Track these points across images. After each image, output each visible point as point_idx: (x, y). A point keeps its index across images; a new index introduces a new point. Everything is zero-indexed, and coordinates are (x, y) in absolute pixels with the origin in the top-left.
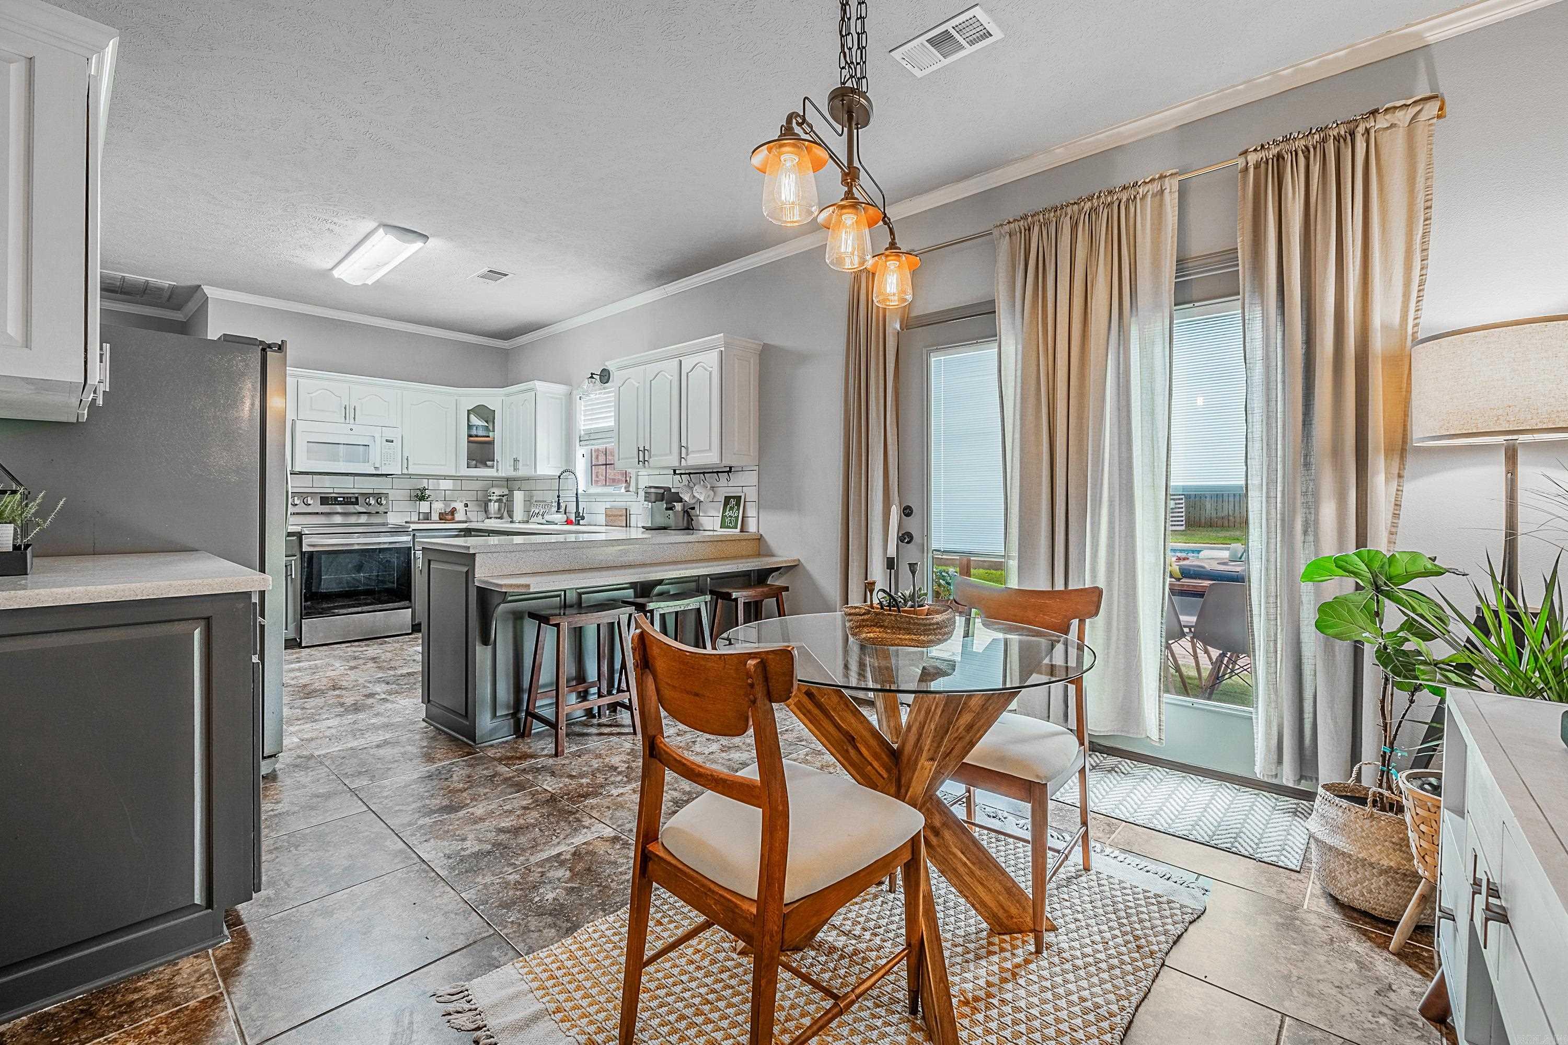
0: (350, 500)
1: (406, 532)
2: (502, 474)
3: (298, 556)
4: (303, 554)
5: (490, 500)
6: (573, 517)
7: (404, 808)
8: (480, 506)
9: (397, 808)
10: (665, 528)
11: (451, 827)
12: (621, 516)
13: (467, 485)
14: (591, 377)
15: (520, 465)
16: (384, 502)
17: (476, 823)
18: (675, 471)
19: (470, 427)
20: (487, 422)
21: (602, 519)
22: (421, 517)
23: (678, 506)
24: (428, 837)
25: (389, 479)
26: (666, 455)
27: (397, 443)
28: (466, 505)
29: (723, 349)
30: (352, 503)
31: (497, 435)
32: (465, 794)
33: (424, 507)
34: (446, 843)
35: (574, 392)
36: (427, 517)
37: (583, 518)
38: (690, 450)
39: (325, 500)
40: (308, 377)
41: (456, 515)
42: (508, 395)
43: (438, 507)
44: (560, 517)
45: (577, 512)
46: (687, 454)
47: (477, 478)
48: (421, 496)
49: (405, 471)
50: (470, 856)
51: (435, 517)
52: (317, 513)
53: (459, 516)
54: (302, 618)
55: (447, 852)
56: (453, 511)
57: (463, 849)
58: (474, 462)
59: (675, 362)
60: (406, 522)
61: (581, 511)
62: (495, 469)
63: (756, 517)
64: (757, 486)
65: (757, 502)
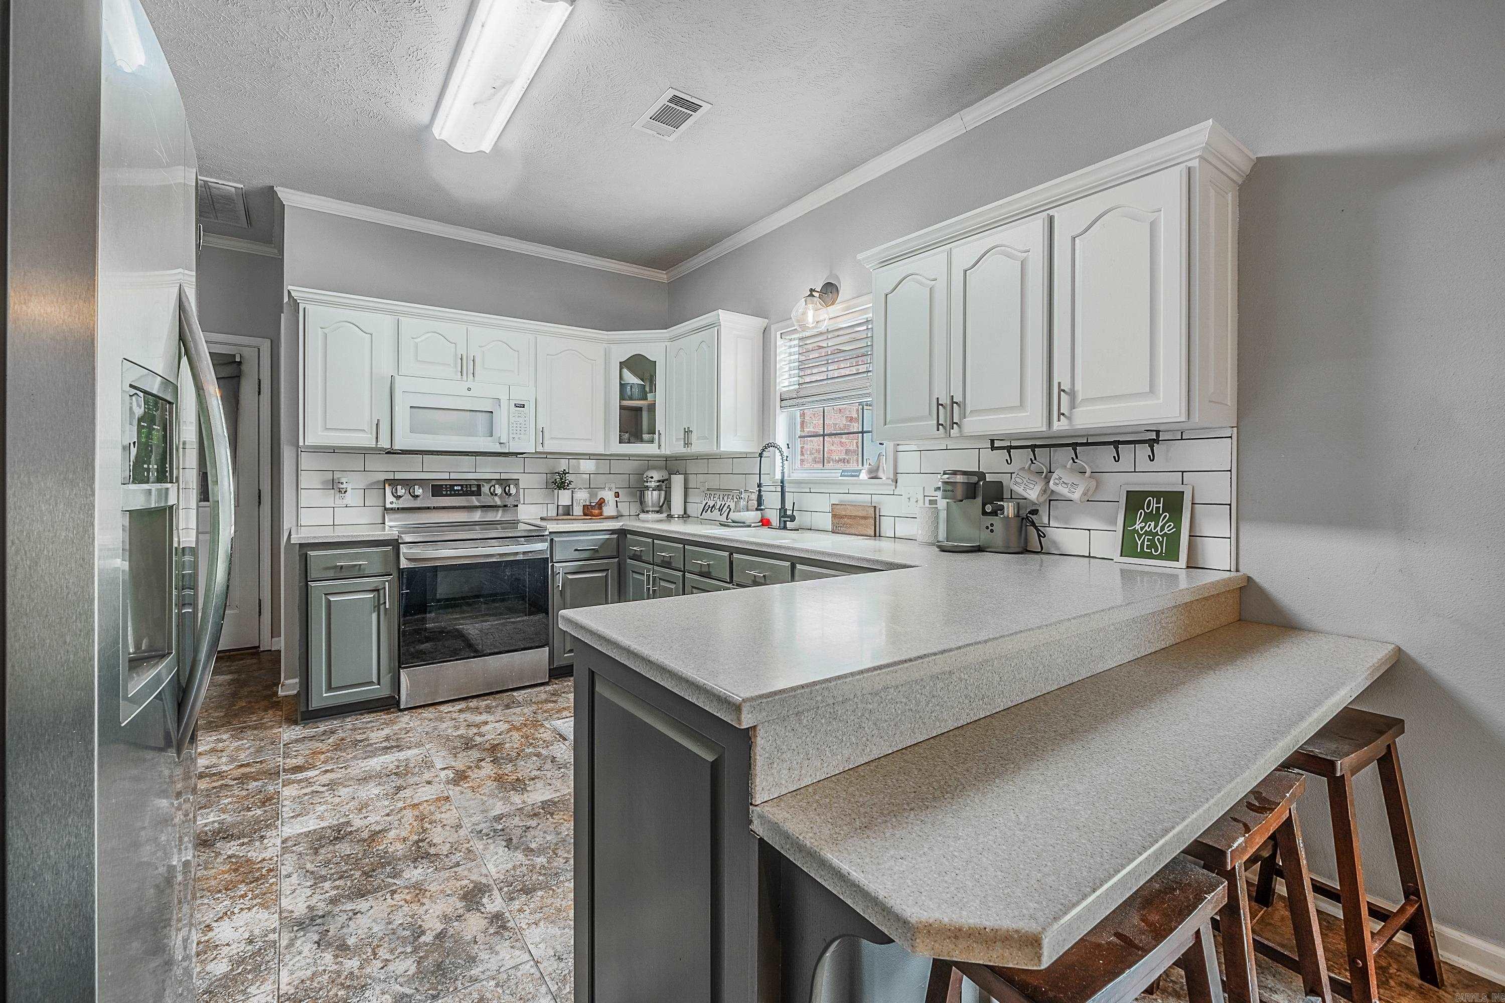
0: (471, 489)
1: (540, 537)
2: (666, 451)
3: (395, 574)
4: (401, 571)
5: (647, 488)
6: (774, 517)
8: (632, 495)
10: (979, 549)
12: (865, 518)
13: (617, 466)
14: (811, 295)
15: (694, 437)
16: (513, 491)
18: (992, 441)
19: (622, 386)
20: (642, 380)
21: (826, 521)
22: (560, 511)
23: (1010, 509)
25: (519, 460)
26: (1011, 409)
27: (530, 408)
28: (617, 495)
29: (1195, 163)
30: (472, 494)
31: (660, 397)
33: (564, 497)
35: (773, 327)
36: (567, 511)
37: (793, 518)
38: (1080, 397)
39: (438, 489)
40: (413, 315)
41: (604, 509)
42: (672, 339)
43: (582, 496)
44: (753, 516)
45: (783, 509)
46: (1073, 406)
47: (629, 457)
48: (560, 482)
49: (540, 449)
51: (578, 511)
52: (429, 508)
53: (609, 510)
54: (400, 667)
56: (601, 503)
58: (627, 435)
59: (1037, 225)
60: (542, 519)
61: (788, 506)
62: (656, 445)
63: (1230, 538)
64: (1229, 470)
65: (1229, 505)
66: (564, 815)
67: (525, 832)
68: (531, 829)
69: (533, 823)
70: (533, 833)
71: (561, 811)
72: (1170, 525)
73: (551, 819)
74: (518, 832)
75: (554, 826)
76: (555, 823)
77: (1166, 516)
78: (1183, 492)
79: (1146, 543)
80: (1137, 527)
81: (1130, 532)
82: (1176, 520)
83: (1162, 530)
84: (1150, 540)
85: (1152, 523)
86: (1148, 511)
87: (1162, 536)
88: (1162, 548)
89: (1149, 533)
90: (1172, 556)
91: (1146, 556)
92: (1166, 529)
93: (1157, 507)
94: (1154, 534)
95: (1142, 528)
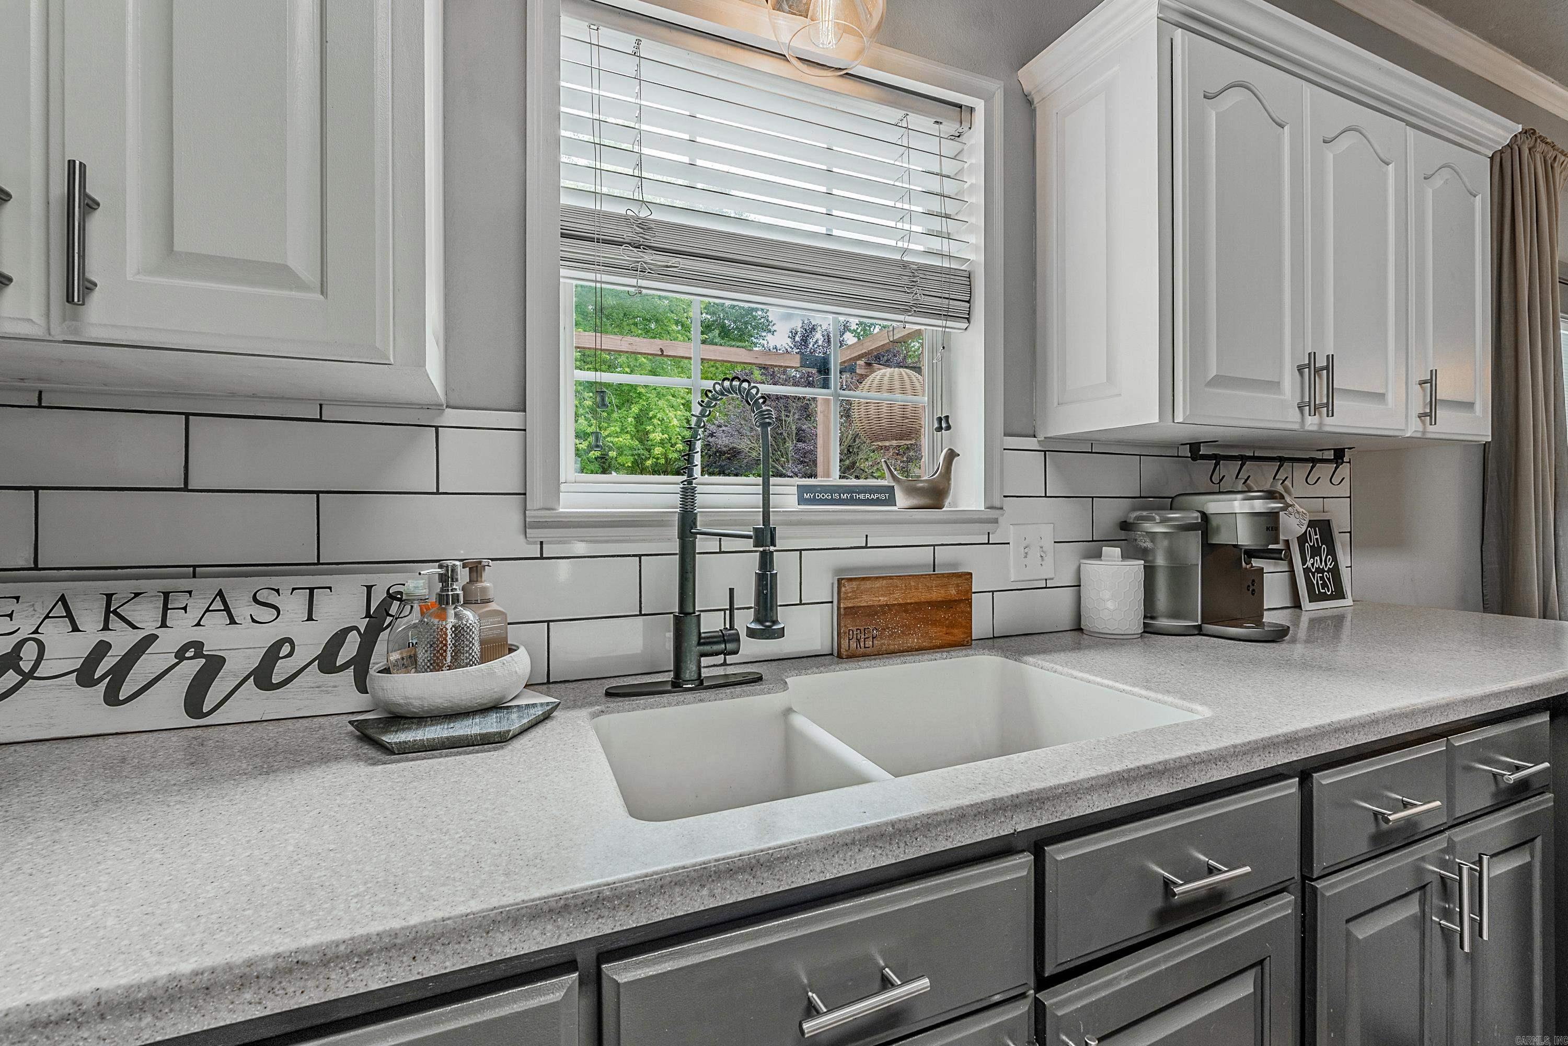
63: (1351, 567)
64: (1350, 497)
65: (1350, 532)
72: (1330, 559)
77: (1324, 548)
78: (1329, 521)
79: (1320, 582)
80: (1309, 564)
81: (1307, 570)
82: (1332, 552)
83: (1326, 565)
84: (1322, 578)
85: (1318, 558)
86: (1312, 544)
87: (1328, 572)
88: (1331, 587)
89: (1319, 570)
90: (1339, 594)
91: (1324, 597)
92: (1329, 564)
93: (1317, 539)
94: (1322, 571)
95: (1313, 565)
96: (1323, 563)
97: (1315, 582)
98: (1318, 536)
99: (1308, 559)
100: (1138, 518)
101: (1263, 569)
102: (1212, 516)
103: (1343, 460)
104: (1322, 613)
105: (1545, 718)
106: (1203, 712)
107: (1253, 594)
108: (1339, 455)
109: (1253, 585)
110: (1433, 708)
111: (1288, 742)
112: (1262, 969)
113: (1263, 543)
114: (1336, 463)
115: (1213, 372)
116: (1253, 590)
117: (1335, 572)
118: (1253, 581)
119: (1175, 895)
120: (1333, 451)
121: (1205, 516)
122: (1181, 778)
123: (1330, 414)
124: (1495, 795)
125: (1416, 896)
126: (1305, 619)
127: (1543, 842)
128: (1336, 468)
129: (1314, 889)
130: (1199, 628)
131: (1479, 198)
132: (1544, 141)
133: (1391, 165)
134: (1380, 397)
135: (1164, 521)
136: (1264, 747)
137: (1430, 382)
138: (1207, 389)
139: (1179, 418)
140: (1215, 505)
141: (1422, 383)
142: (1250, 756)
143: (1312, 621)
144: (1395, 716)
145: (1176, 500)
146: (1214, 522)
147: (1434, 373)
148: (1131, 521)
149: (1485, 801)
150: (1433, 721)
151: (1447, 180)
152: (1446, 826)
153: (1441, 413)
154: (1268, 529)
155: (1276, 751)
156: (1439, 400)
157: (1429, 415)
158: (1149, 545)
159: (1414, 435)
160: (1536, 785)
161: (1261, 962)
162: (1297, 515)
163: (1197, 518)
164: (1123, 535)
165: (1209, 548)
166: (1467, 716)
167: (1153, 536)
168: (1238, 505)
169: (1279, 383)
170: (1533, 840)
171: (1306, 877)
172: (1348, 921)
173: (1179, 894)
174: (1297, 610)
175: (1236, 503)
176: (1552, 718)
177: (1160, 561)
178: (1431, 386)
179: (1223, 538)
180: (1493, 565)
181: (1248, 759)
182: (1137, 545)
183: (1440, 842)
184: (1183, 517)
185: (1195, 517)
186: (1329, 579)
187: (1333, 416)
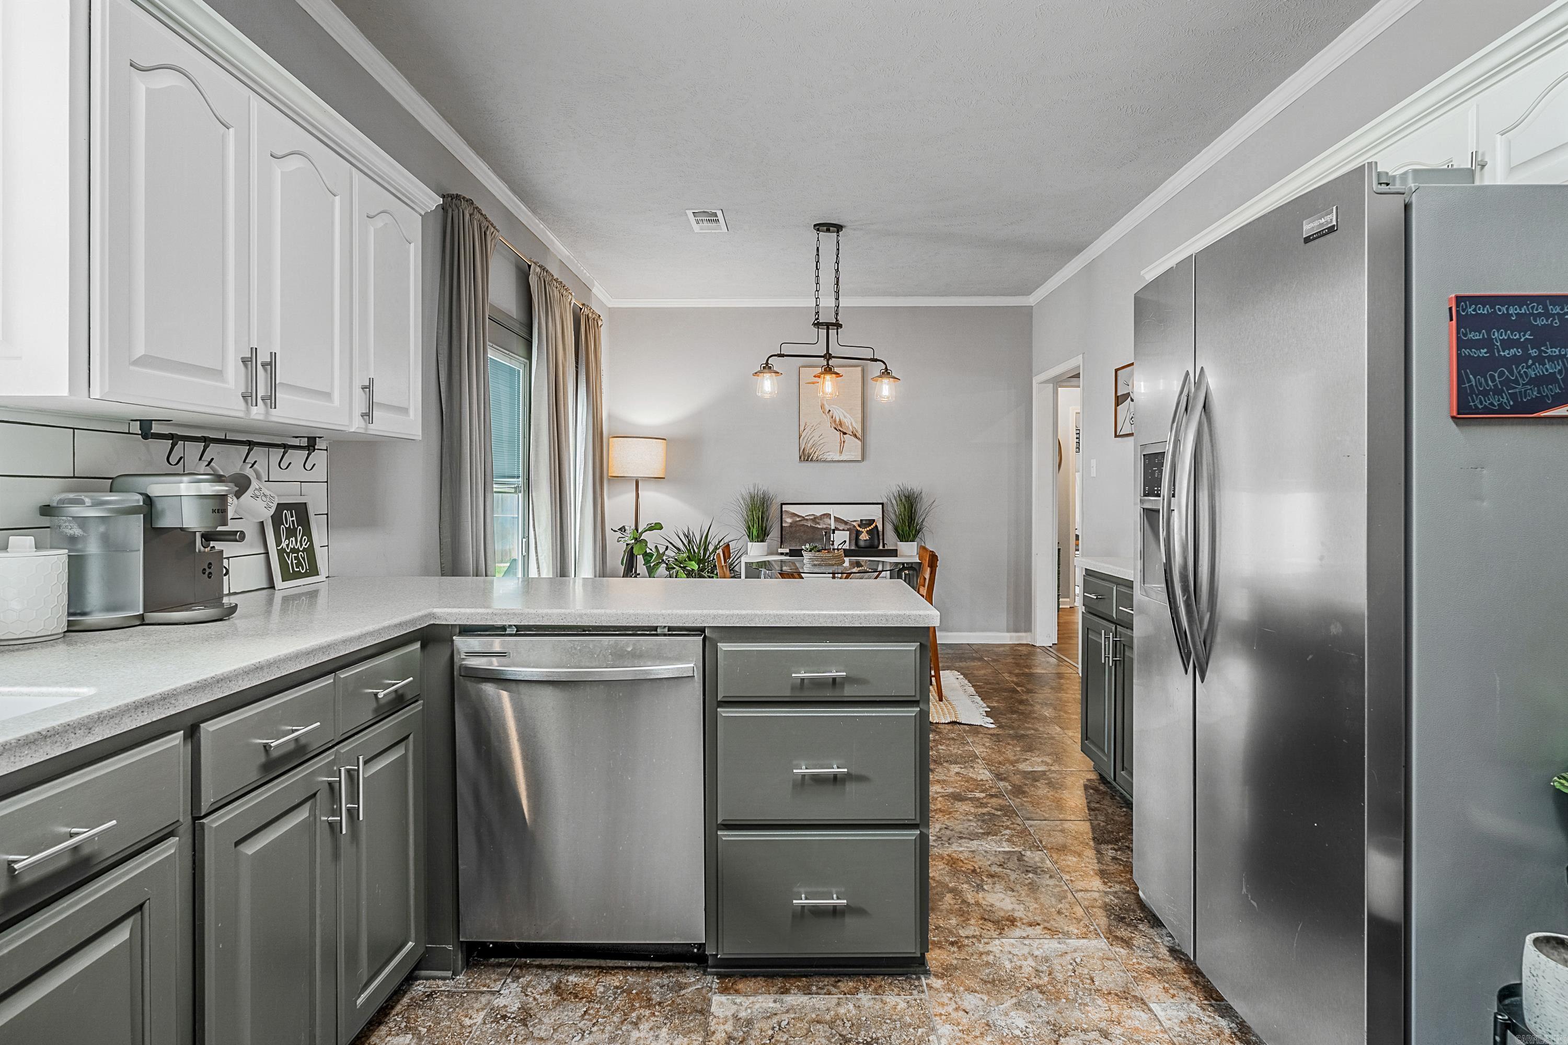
7: (993, 811)
9: (999, 813)
11: (963, 783)
17: (944, 781)
24: (981, 783)
32: (939, 806)
34: (970, 775)
50: (959, 763)
55: (971, 770)
57: (961, 768)
63: (328, 546)
64: (327, 482)
65: (327, 514)
66: (962, 867)
67: (1004, 862)
68: (998, 863)
69: (995, 869)
70: (996, 859)
71: (963, 872)
72: (305, 539)
73: (977, 867)
74: (1010, 865)
75: (975, 860)
76: (973, 861)
77: (300, 529)
78: (306, 503)
79: (295, 562)
80: (284, 545)
81: (281, 552)
82: (308, 533)
83: (301, 545)
84: (297, 558)
85: (293, 539)
86: (287, 526)
87: (303, 551)
88: (306, 565)
89: (294, 550)
90: (313, 571)
91: (298, 576)
92: (304, 544)
93: (293, 521)
94: (297, 551)
95: (288, 545)
96: (298, 544)
97: (289, 562)
98: (294, 518)
99: (283, 540)
100: (62, 501)
101: (222, 551)
102: (156, 499)
103: (314, 447)
104: (297, 591)
105: (417, 645)
106: (85, 691)
107: (210, 577)
108: (311, 445)
109: (210, 568)
110: (316, 650)
111: (165, 699)
112: (142, 915)
113: (211, 525)
114: (309, 450)
115: (140, 350)
116: (210, 573)
117: (310, 551)
118: (210, 564)
119: (15, 870)
120: (306, 439)
121: (149, 501)
122: (27, 754)
123: (273, 406)
124: (376, 710)
125: (307, 805)
126: (278, 596)
127: (414, 737)
128: (309, 455)
129: (203, 825)
130: (142, 617)
131: (412, 245)
132: (479, 211)
133: (337, 197)
134: (328, 395)
135: (97, 504)
136: (136, 708)
137: (368, 388)
138: (132, 368)
139: (96, 393)
140: (157, 488)
141: (364, 388)
142: (119, 719)
143: (286, 599)
144: (279, 661)
145: (116, 482)
146: (159, 505)
147: (371, 381)
148: (55, 504)
149: (368, 716)
150: (315, 660)
151: (386, 224)
152: (334, 743)
153: (376, 413)
154: (214, 511)
155: (150, 709)
156: (376, 403)
157: (368, 416)
158: (76, 531)
159: (357, 431)
160: (409, 696)
161: (140, 907)
162: (264, 498)
163: (138, 501)
164: (45, 521)
165: (153, 532)
166: (347, 652)
167: (82, 522)
168: (185, 487)
169: (221, 371)
170: (407, 737)
171: (196, 818)
172: (237, 844)
173: (20, 869)
174: (272, 590)
175: (182, 485)
176: (423, 647)
177: (93, 548)
178: (370, 391)
179: (167, 521)
180: (447, 540)
181: (117, 722)
182: (62, 532)
183: (328, 757)
184: (121, 500)
185: (138, 500)
186: (303, 559)
187: (275, 408)
